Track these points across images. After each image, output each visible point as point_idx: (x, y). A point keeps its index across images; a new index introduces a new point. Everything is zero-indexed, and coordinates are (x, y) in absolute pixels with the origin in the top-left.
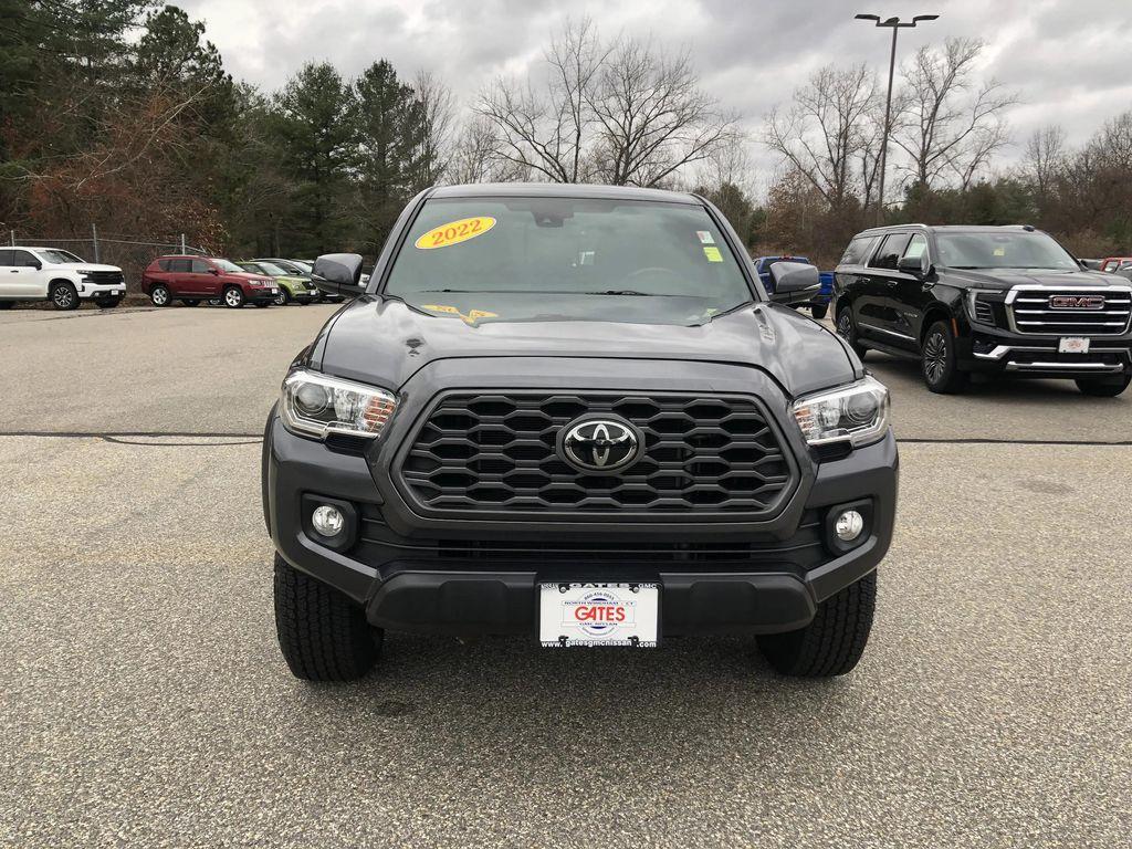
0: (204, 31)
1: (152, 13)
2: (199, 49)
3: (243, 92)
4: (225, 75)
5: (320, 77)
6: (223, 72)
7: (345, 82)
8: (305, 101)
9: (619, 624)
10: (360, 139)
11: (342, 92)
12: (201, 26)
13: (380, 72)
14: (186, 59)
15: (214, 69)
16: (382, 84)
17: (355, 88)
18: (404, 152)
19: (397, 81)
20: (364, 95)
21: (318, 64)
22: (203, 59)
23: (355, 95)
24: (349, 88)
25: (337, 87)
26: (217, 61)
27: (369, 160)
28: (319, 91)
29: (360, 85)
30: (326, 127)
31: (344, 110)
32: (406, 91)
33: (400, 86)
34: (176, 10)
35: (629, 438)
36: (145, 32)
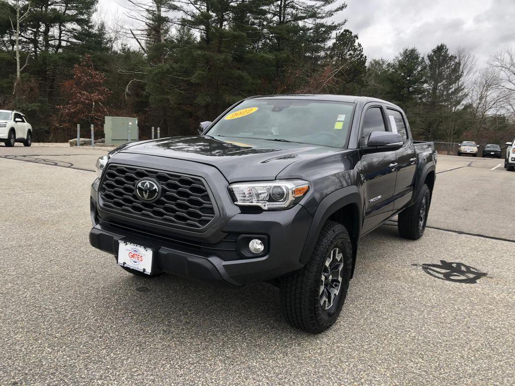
0: (358, 38)
1: (338, 33)
2: (354, 46)
3: (381, 63)
4: (364, 56)
5: (410, 54)
6: (363, 55)
7: (421, 56)
8: (401, 65)
9: (141, 262)
10: (425, 82)
11: (419, 60)
12: (356, 37)
13: (440, 49)
14: (349, 51)
15: (359, 54)
16: (440, 55)
17: (426, 58)
18: (447, 87)
19: (448, 53)
20: (430, 61)
21: (410, 48)
22: (355, 50)
23: (426, 61)
24: (423, 58)
25: (417, 58)
26: (361, 51)
27: (428, 92)
28: (408, 60)
29: (429, 57)
30: (409, 76)
31: (419, 68)
32: (453, 58)
33: (450, 56)
34: (348, 31)
35: (156, 189)
36: (334, 41)
